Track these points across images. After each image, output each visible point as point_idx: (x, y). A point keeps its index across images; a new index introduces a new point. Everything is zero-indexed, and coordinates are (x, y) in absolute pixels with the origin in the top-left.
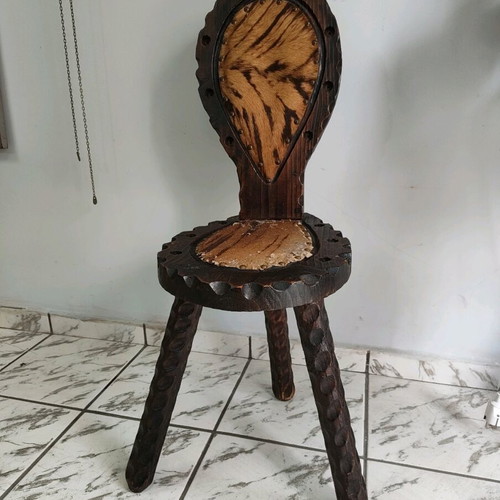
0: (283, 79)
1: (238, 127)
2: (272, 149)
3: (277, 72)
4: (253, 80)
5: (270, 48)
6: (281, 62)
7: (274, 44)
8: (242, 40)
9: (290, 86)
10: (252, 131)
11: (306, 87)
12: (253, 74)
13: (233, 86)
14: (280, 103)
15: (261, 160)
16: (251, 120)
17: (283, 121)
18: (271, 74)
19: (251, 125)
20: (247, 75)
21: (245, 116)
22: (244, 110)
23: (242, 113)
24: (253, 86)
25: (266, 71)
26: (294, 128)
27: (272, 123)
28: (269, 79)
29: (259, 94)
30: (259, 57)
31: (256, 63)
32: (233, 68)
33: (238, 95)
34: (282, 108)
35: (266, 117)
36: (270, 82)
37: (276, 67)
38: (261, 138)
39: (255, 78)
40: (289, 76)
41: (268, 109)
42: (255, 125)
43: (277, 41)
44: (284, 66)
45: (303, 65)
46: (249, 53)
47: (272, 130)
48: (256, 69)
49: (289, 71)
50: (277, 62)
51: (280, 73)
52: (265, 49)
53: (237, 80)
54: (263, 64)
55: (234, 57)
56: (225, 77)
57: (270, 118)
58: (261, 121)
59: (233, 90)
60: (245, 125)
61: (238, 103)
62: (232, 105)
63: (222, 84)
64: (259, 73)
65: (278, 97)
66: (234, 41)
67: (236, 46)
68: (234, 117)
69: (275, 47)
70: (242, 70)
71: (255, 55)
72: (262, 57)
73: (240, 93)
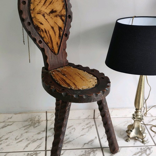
0: (56, 16)
1: (43, 36)
2: (56, 43)
3: (53, 14)
4: (46, 17)
5: (49, 5)
6: (54, 10)
7: (50, 3)
8: (40, 2)
9: (59, 18)
10: (49, 37)
11: (63, 18)
12: (45, 15)
13: (39, 21)
14: (56, 25)
15: (53, 47)
16: (48, 32)
17: (59, 31)
18: (51, 14)
19: (48, 35)
20: (44, 15)
21: (46, 32)
22: (45, 29)
23: (44, 31)
24: (46, 19)
25: (49, 13)
26: (61, 33)
27: (55, 33)
28: (51, 16)
29: (49, 22)
30: (46, 8)
31: (46, 11)
32: (38, 13)
33: (41, 24)
34: (58, 27)
35: (53, 31)
37: (52, 12)
38: (52, 39)
39: (47, 17)
40: (58, 15)
41: (52, 28)
42: (50, 35)
43: (51, 2)
44: (55, 11)
45: (61, 10)
46: (43, 7)
47: (55, 35)
48: (46, 13)
49: (58, 13)
50: (53, 10)
51: (54, 14)
52: (47, 5)
53: (40, 18)
54: (48, 11)
55: (38, 9)
56: (35, 17)
57: (54, 31)
58: (51, 32)
59: (39, 22)
60: (46, 35)
61: (42, 27)
62: (39, 28)
63: (34, 20)
64: (47, 15)
65: (55, 23)
66: (36, 3)
67: (37, 5)
68: (40, 32)
69: (51, 4)
70: (42, 14)
71: (45, 8)
72: (47, 8)
73: (42, 23)
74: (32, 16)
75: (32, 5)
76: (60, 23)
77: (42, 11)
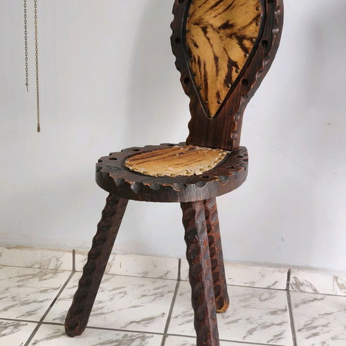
0: (230, 36)
4: (209, 35)
5: (225, 10)
6: (230, 23)
7: (228, 8)
9: (234, 42)
10: (203, 75)
11: (247, 44)
12: (209, 30)
13: (194, 39)
14: (226, 55)
16: (203, 66)
17: (226, 69)
18: (222, 31)
19: (202, 70)
20: (205, 30)
21: (199, 63)
22: (199, 57)
23: (197, 59)
24: (208, 39)
25: (219, 28)
26: (235, 75)
27: (217, 70)
28: (221, 35)
29: (212, 45)
30: (215, 17)
31: (212, 21)
32: (196, 24)
33: (196, 46)
34: (227, 59)
35: (214, 65)
36: (221, 37)
37: (226, 26)
38: (209, 82)
39: (211, 33)
40: (235, 34)
41: (216, 59)
42: (205, 71)
43: (230, 5)
44: (232, 26)
45: (246, 26)
46: (208, 13)
47: (217, 75)
48: (212, 26)
49: (235, 29)
50: (228, 22)
51: (228, 31)
52: (221, 10)
53: (197, 33)
54: (217, 23)
55: (197, 16)
56: (190, 30)
57: (217, 66)
58: (210, 68)
59: (193, 41)
60: (198, 71)
61: (195, 52)
62: (191, 52)
63: (188, 35)
64: (214, 30)
65: (225, 49)
66: (199, 3)
67: (200, 7)
68: (192, 62)
69: (228, 10)
70: (202, 26)
71: (213, 15)
72: (218, 17)
73: (198, 44)
74: (188, 27)
75: (192, 6)
76: (237, 55)
77: (204, 21)
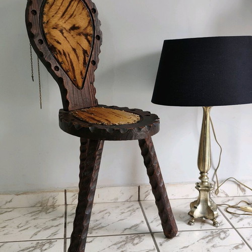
0: (79, 34)
1: (60, 60)
2: (79, 72)
3: (75, 30)
4: (65, 35)
5: (69, 18)
6: (77, 25)
7: (71, 16)
8: (56, 13)
9: (83, 38)
10: (69, 62)
11: (89, 38)
12: (64, 31)
13: (55, 38)
14: (80, 47)
15: (75, 77)
16: (68, 56)
17: (83, 56)
18: (72, 32)
19: (68, 59)
20: (61, 31)
21: (65, 54)
22: (63, 51)
23: (62, 53)
24: (65, 37)
25: (70, 30)
26: (87, 59)
27: (78, 58)
28: (72, 34)
29: (68, 42)
30: (65, 22)
31: (64, 26)
32: (54, 28)
33: (58, 42)
34: (81, 50)
35: (75, 54)
36: (72, 36)
37: (74, 28)
38: (74, 65)
39: (66, 34)
40: (82, 33)
41: (74, 50)
42: (70, 59)
44: (78, 28)
45: (87, 27)
46: (61, 20)
47: (78, 61)
48: (65, 29)
49: (81, 30)
50: (74, 25)
51: (77, 31)
52: (67, 18)
53: (56, 34)
54: (68, 27)
55: (54, 21)
56: (49, 33)
57: (77, 55)
58: (73, 56)
59: (55, 40)
60: (65, 59)
61: (59, 47)
62: (55, 48)
63: (48, 37)
64: (67, 31)
65: (78, 43)
66: (51, 14)
67: (53, 16)
68: (57, 54)
69: (72, 18)
70: (59, 29)
71: (64, 21)
72: (67, 23)
73: (60, 42)
74: (46, 31)
75: (45, 16)
76: (85, 44)
77: (60, 26)
